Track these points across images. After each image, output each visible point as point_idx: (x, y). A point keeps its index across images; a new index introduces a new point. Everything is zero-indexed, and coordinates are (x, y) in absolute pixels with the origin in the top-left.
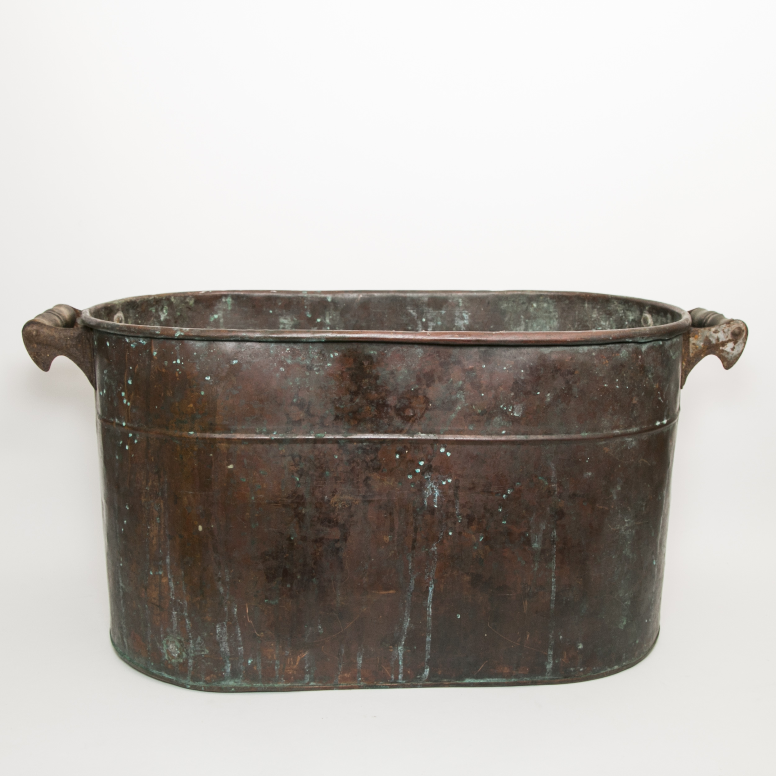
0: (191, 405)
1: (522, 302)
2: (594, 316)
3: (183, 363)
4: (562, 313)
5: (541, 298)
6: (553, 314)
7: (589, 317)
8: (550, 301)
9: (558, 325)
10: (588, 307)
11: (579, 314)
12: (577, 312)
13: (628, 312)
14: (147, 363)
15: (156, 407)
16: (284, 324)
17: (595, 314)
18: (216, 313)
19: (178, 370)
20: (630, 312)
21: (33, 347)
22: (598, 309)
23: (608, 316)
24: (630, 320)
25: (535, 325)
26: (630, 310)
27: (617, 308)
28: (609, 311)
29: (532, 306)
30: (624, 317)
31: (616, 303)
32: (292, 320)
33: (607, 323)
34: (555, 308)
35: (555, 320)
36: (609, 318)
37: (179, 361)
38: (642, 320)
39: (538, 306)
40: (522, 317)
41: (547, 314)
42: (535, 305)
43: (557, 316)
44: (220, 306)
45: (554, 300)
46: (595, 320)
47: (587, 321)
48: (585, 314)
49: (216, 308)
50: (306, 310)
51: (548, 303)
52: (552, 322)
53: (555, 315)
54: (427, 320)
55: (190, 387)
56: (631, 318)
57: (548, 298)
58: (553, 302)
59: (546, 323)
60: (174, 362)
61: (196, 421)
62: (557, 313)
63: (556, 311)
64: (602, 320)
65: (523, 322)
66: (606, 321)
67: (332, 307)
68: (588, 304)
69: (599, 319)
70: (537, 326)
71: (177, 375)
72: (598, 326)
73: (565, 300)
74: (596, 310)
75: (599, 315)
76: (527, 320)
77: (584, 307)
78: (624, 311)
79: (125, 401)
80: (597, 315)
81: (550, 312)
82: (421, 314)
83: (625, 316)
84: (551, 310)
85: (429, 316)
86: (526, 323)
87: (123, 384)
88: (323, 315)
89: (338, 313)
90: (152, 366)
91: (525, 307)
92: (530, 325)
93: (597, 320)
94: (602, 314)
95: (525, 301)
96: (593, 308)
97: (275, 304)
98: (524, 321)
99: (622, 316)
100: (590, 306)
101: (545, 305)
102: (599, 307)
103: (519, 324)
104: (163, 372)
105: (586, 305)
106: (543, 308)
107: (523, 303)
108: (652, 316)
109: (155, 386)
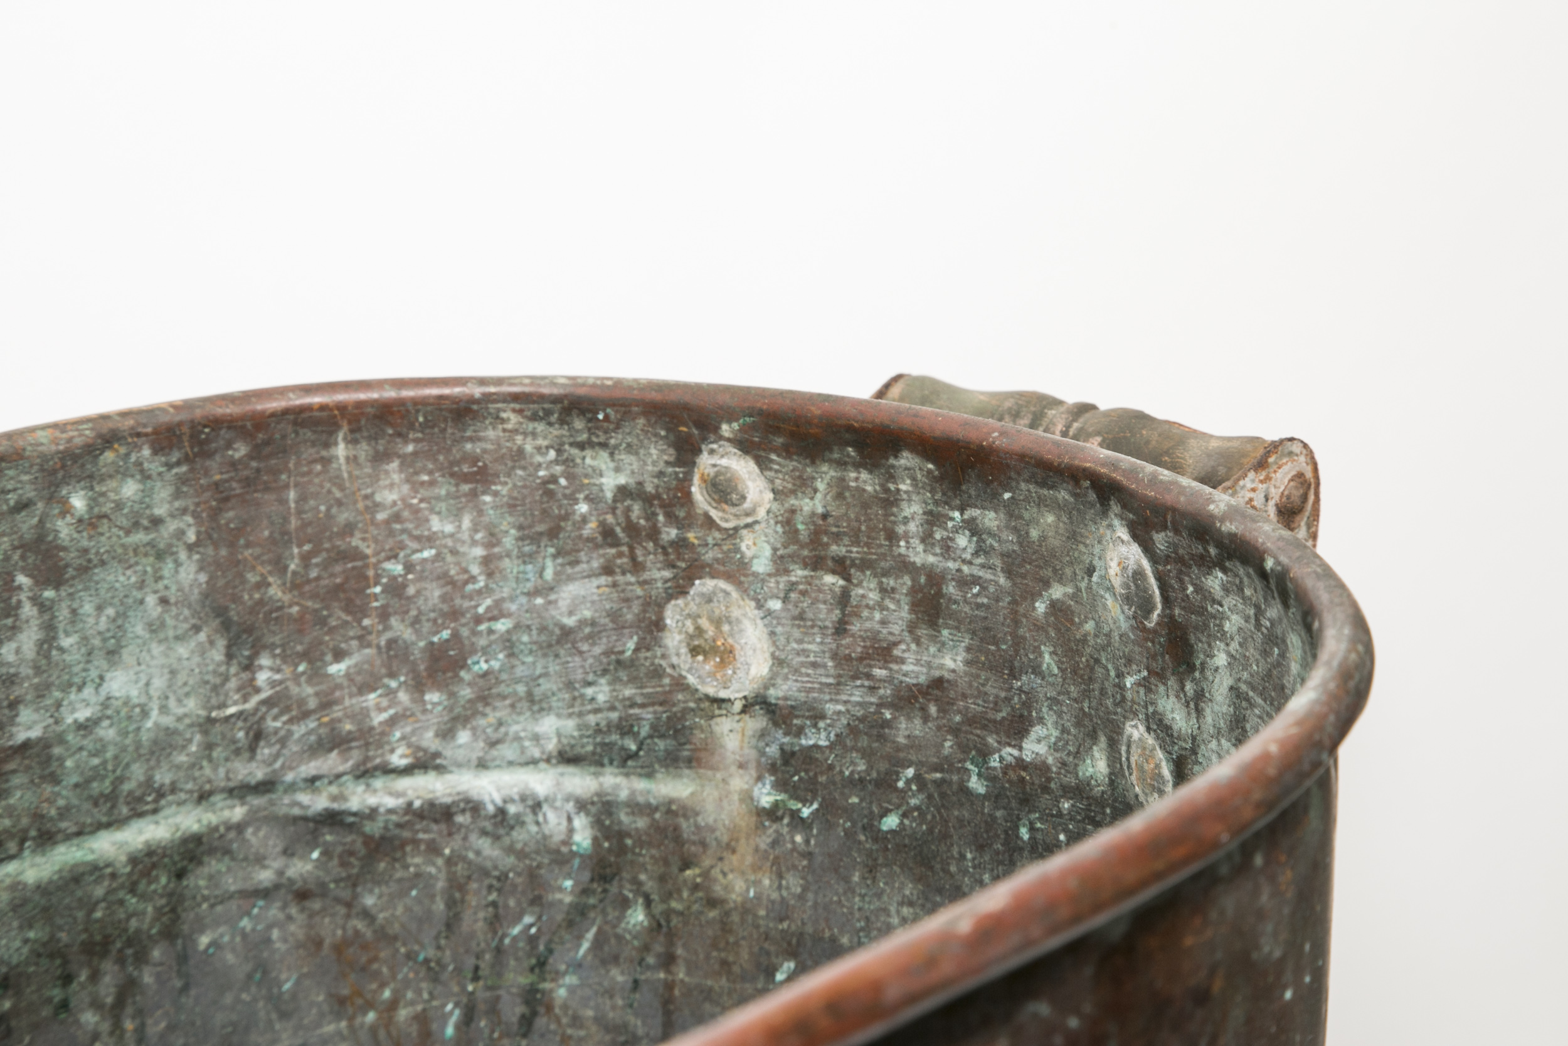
1: (12, 498)
2: (388, 497)
4: (215, 514)
5: (109, 456)
6: (172, 526)
7: (360, 505)
8: (154, 466)
9: (203, 578)
10: (352, 460)
11: (302, 499)
12: (292, 495)
13: (588, 453)
17: (392, 486)
20: (604, 455)
22: (407, 462)
23: (466, 488)
24: (609, 495)
25: (88, 608)
26: (604, 445)
27: (519, 439)
28: (474, 460)
29: (66, 510)
30: (563, 481)
31: (513, 419)
33: (466, 523)
34: (177, 495)
35: (183, 556)
36: (474, 494)
38: (696, 490)
39: (93, 502)
40: (22, 579)
41: (140, 537)
42: (78, 502)
43: (191, 537)
45: (175, 456)
46: (397, 517)
47: (349, 529)
48: (338, 494)
51: (146, 477)
52: (168, 568)
53: (180, 534)
56: (610, 482)
57: (146, 452)
58: (170, 466)
59: (141, 585)
62: (189, 519)
63: (184, 511)
64: (432, 510)
65: (28, 610)
66: (457, 515)
68: (352, 442)
69: (416, 511)
70: (100, 608)
72: (414, 545)
73: (229, 445)
74: (395, 465)
75: (416, 486)
76: (49, 594)
77: (326, 461)
78: (559, 451)
80: (406, 488)
81: (156, 522)
83: (570, 477)
84: (160, 511)
86: (43, 607)
91: (27, 523)
92: (63, 613)
93: (406, 514)
94: (432, 483)
95: (30, 493)
96: (380, 458)
98: (35, 600)
99: (553, 479)
100: (364, 450)
101: (130, 489)
102: (410, 448)
103: (9, 621)
105: (341, 450)
106: (119, 506)
107: (23, 506)
108: (763, 464)
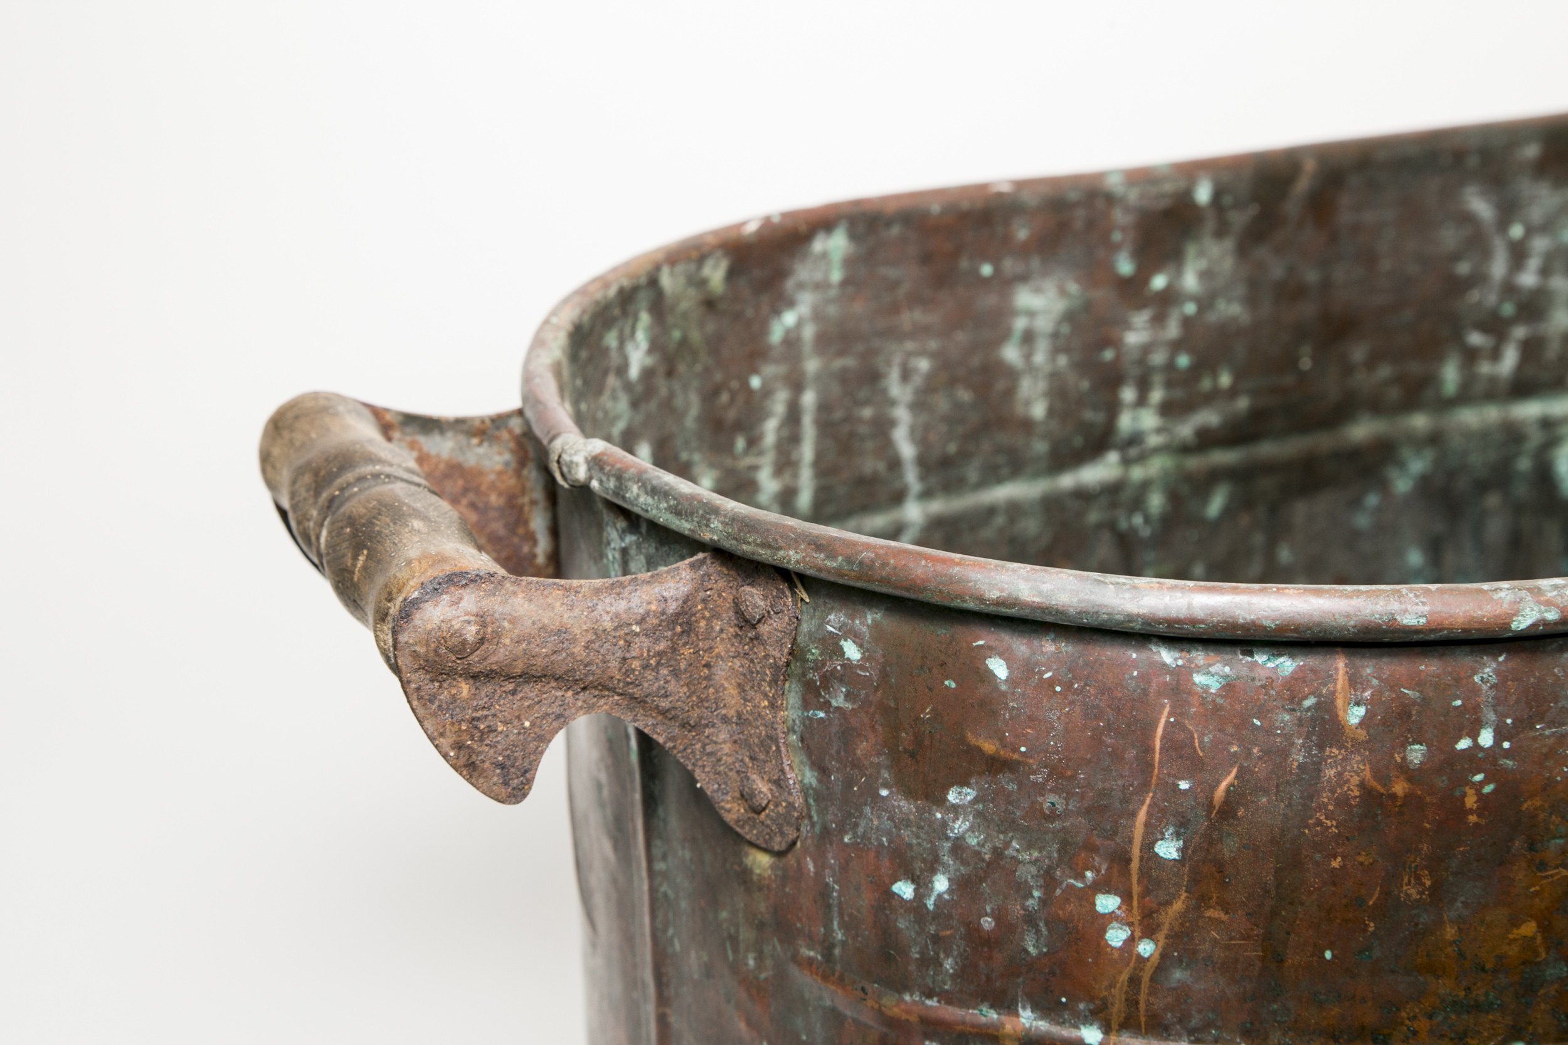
0: (1529, 929)
3: (1506, 745)
14: (1298, 757)
15: (1328, 955)
16: (1031, 314)
18: (791, 304)
19: (1479, 777)
21: (454, 698)
32: (1063, 292)
37: (1486, 738)
44: (803, 272)
49: (790, 284)
50: (1114, 248)
54: (1530, 231)
55: (1531, 848)
60: (1464, 744)
61: (1542, 992)
67: (1210, 225)
71: (1471, 801)
79: (1116, 936)
82: (1508, 211)
85: (1536, 214)
87: (1121, 859)
88: (1171, 257)
89: (1229, 244)
90: (1330, 773)
97: (1007, 239)
104: (1393, 797)
109: (1336, 864)
